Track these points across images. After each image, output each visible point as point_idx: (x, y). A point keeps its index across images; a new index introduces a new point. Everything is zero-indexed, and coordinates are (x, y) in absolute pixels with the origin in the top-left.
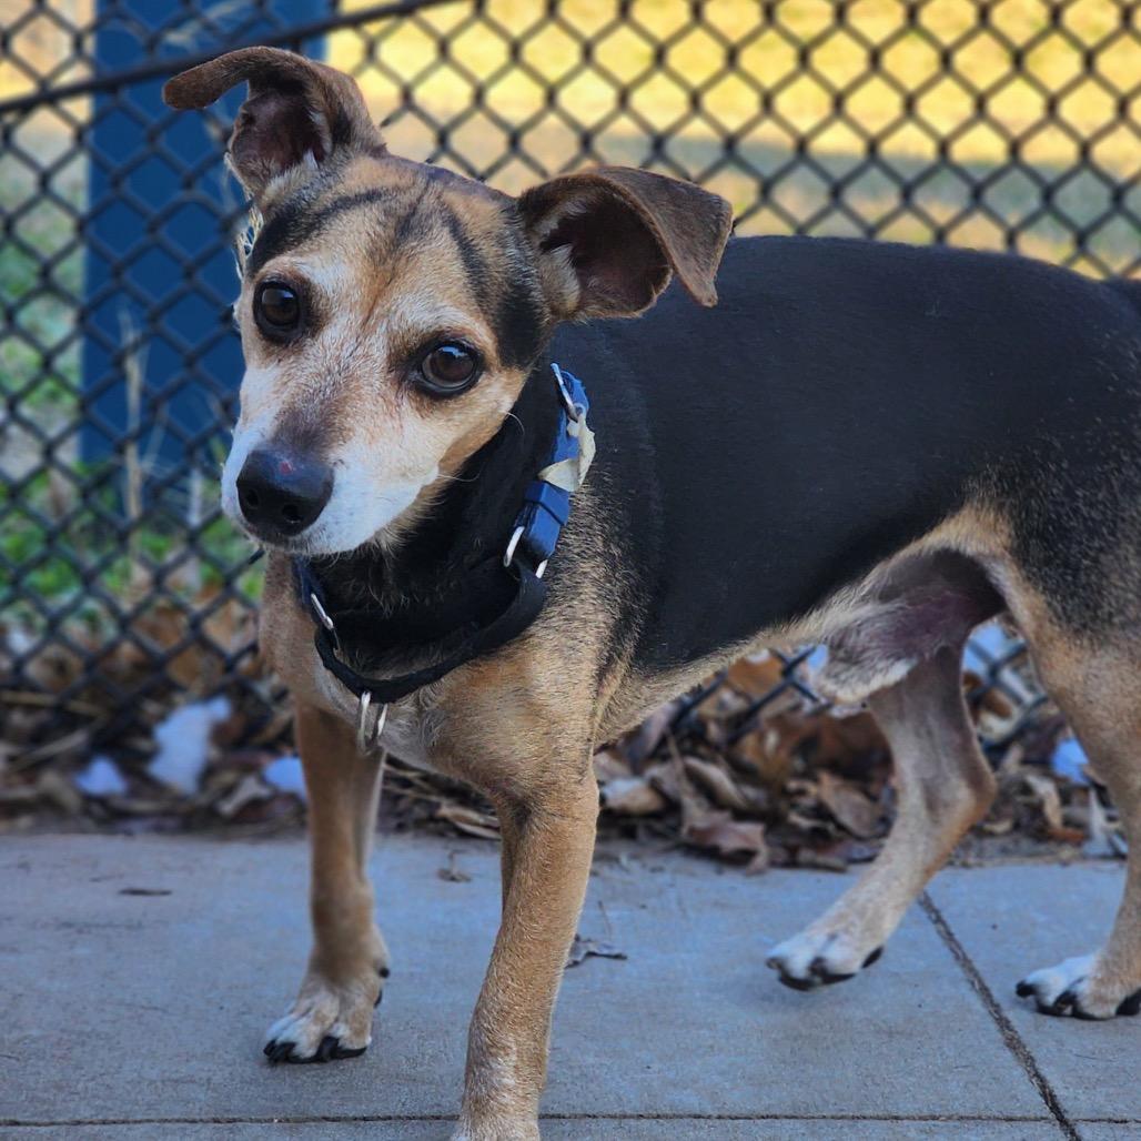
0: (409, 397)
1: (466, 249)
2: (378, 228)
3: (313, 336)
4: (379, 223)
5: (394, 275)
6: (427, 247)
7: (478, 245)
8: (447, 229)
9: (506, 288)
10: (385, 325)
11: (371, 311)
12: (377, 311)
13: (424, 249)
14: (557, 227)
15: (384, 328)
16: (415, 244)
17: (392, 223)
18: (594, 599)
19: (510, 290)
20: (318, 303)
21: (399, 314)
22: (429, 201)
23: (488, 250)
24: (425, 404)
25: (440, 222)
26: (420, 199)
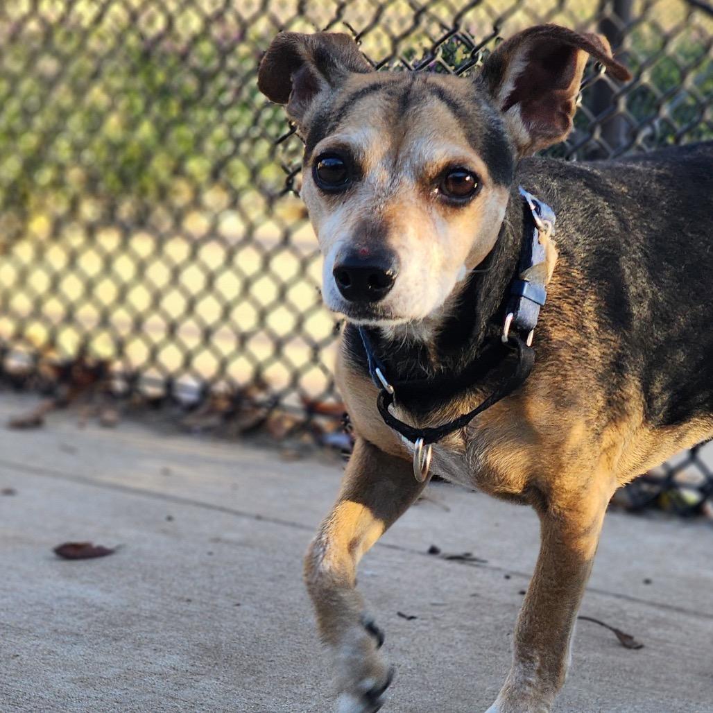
0: (437, 208)
1: (453, 106)
2: (387, 103)
3: (360, 180)
4: (387, 100)
5: (406, 130)
6: (425, 107)
7: (461, 103)
8: (435, 97)
9: (485, 131)
10: (408, 163)
11: (397, 157)
12: (401, 156)
13: (423, 108)
14: (514, 89)
15: (408, 165)
16: (415, 107)
17: (395, 98)
18: (570, 360)
19: (489, 133)
20: (358, 158)
21: (417, 154)
22: (418, 84)
23: (468, 106)
24: (448, 212)
25: (429, 93)
26: (411, 85)
